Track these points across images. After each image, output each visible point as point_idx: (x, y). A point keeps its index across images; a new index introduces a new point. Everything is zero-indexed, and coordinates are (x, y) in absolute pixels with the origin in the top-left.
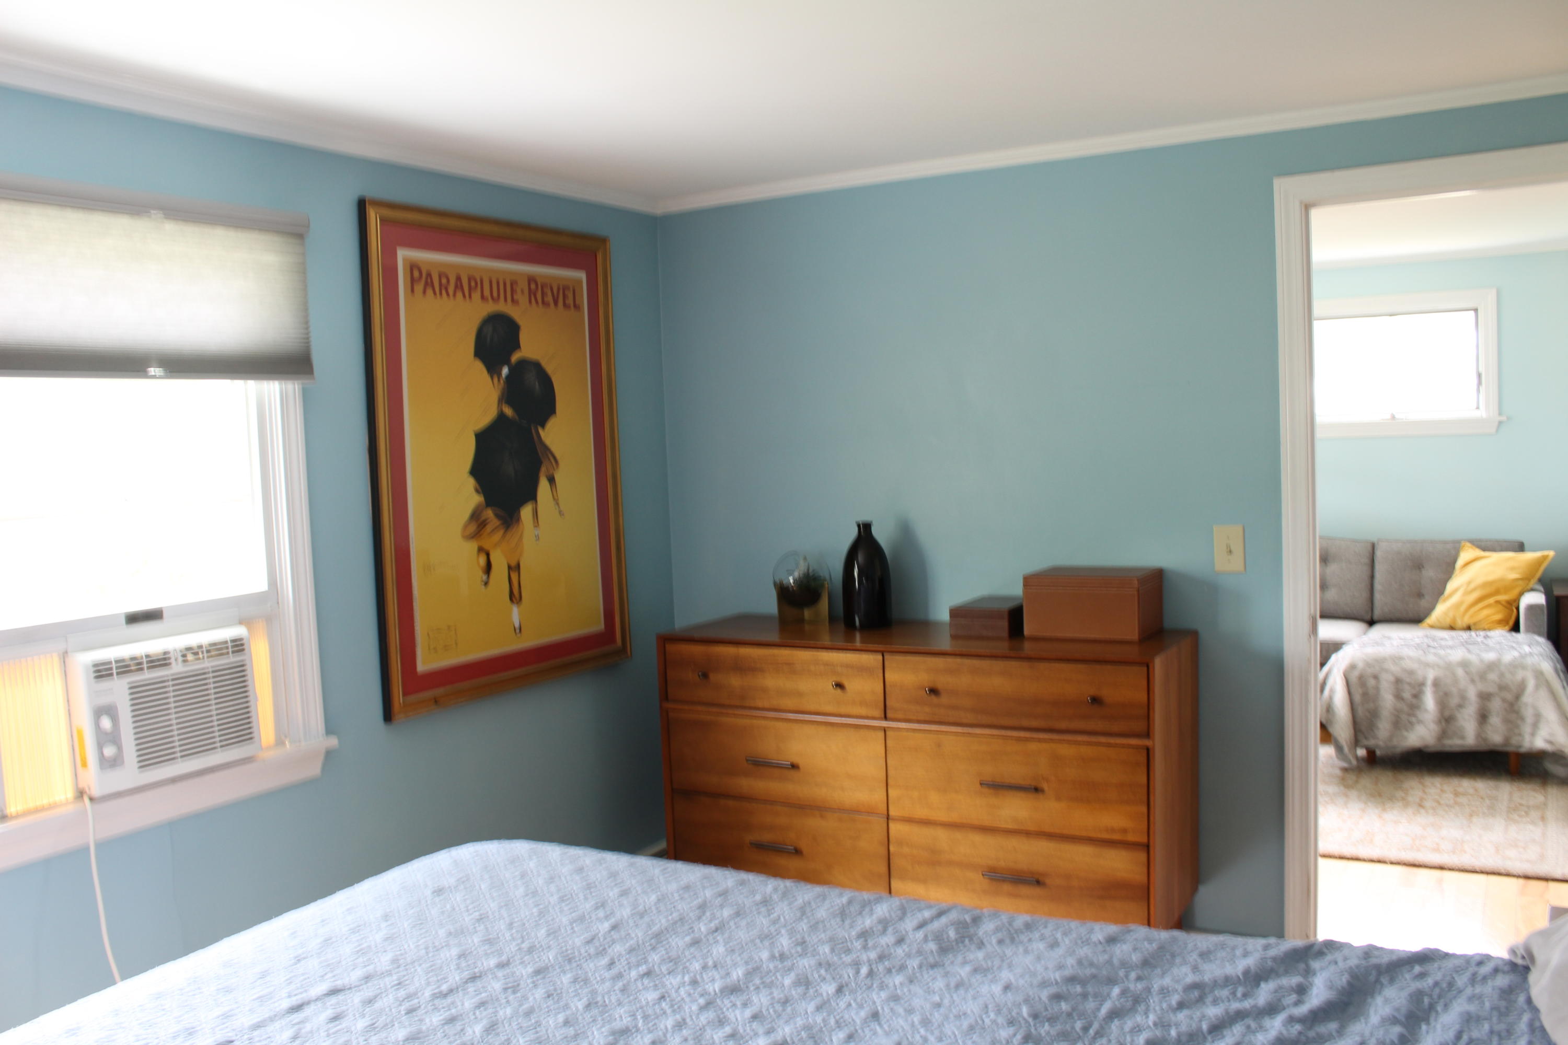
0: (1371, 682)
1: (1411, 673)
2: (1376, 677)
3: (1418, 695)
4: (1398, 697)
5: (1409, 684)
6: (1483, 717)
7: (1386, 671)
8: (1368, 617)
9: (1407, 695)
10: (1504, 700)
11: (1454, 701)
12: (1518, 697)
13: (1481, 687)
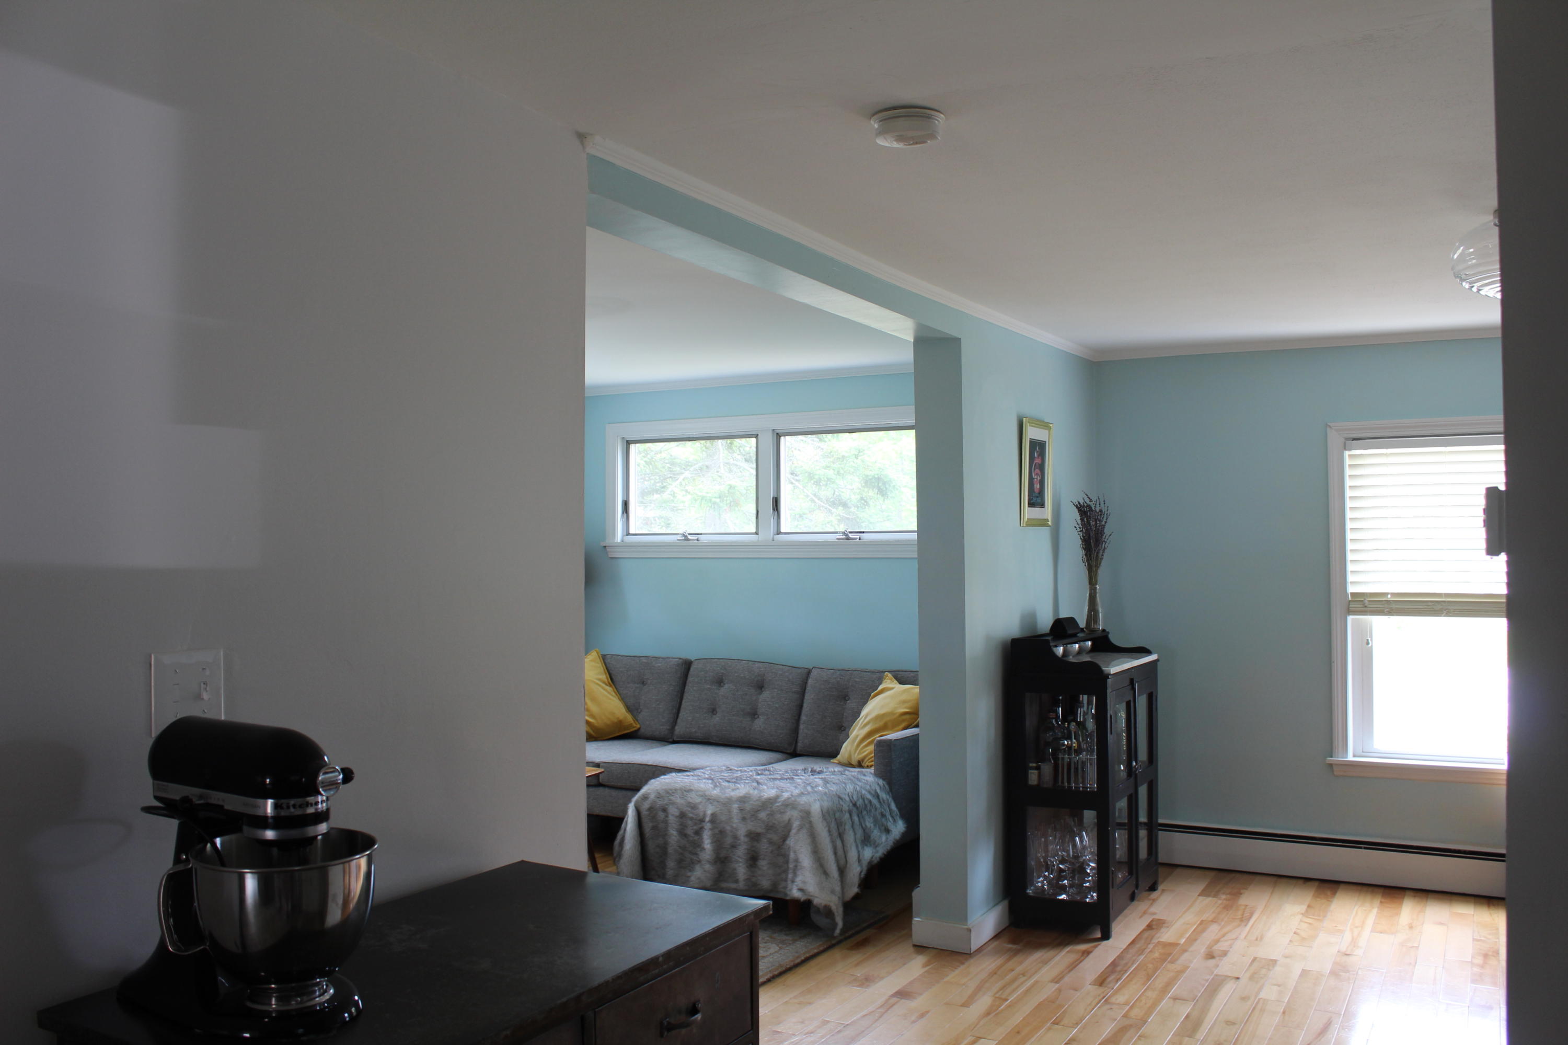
0: (661, 815)
1: (694, 807)
2: (665, 810)
3: (698, 833)
4: (682, 833)
5: (691, 819)
6: (753, 859)
7: (673, 803)
8: (790, 750)
9: (690, 831)
10: (771, 842)
11: (729, 840)
12: (785, 838)
13: (751, 826)
